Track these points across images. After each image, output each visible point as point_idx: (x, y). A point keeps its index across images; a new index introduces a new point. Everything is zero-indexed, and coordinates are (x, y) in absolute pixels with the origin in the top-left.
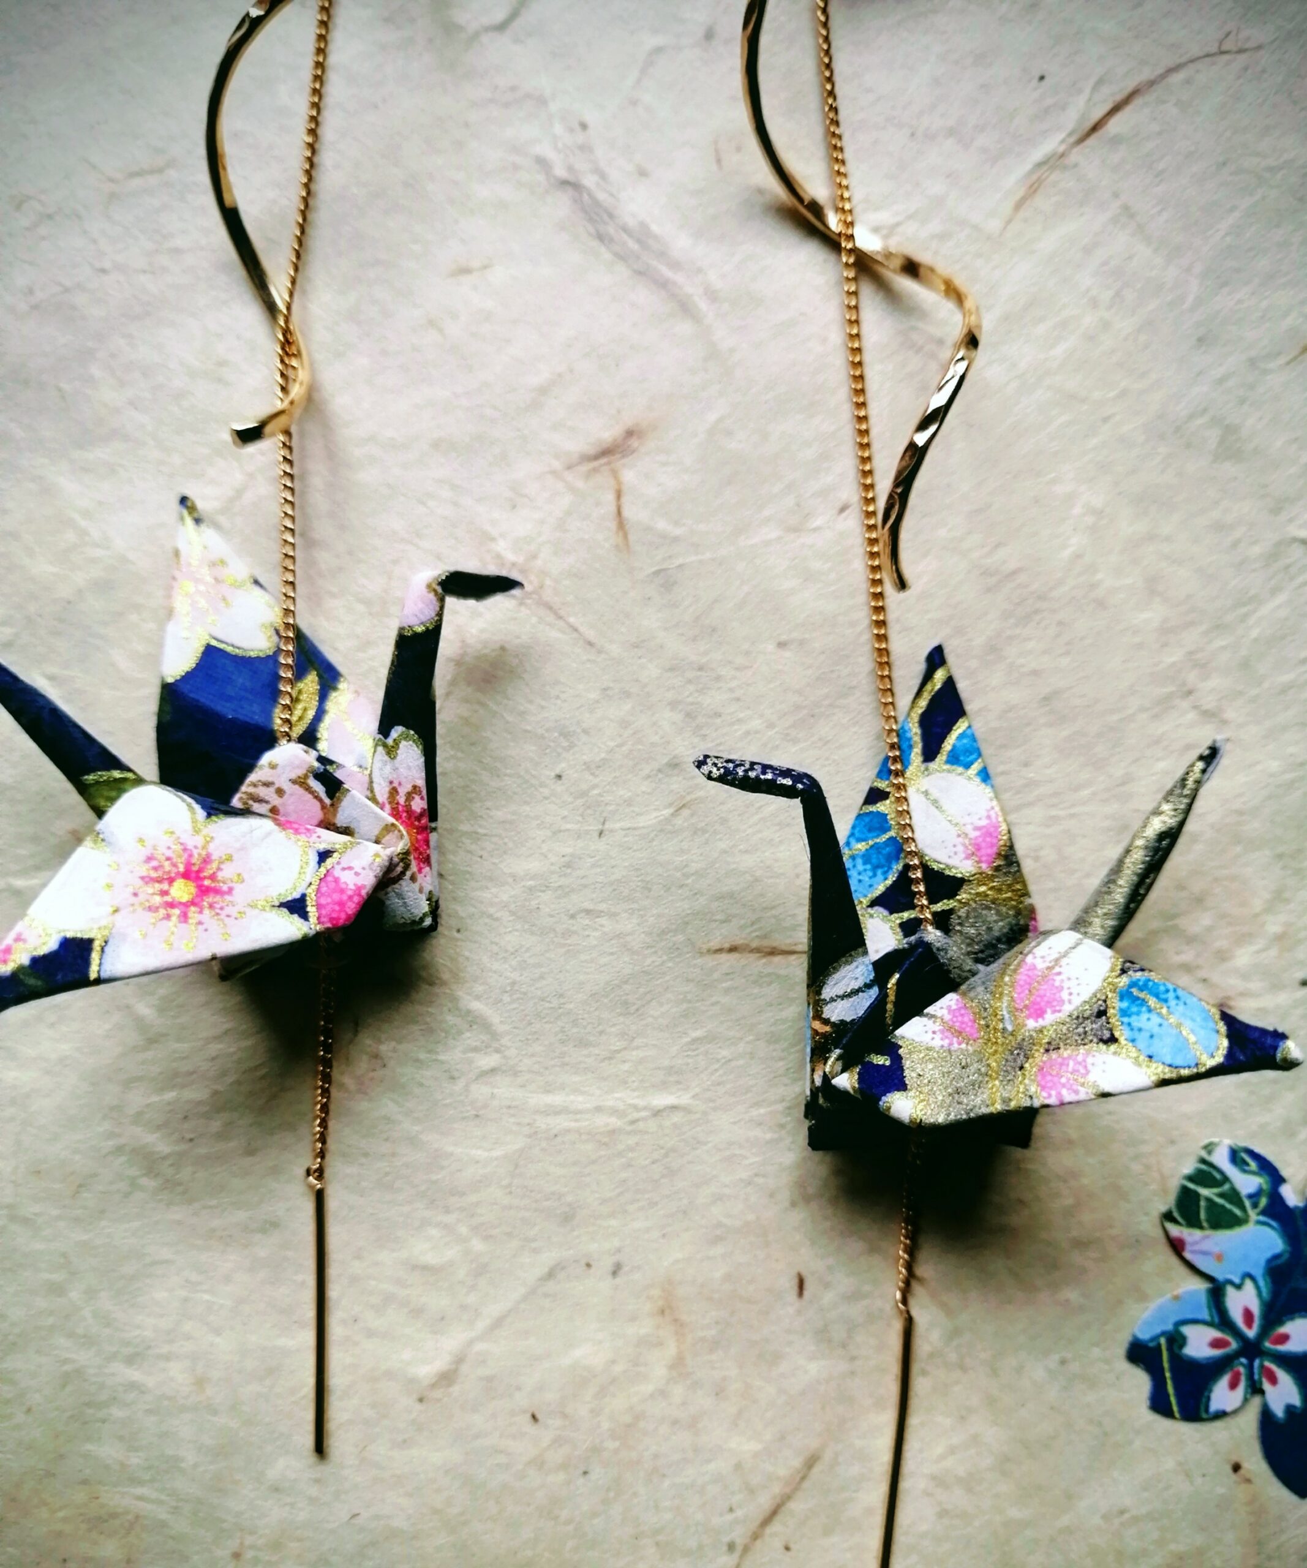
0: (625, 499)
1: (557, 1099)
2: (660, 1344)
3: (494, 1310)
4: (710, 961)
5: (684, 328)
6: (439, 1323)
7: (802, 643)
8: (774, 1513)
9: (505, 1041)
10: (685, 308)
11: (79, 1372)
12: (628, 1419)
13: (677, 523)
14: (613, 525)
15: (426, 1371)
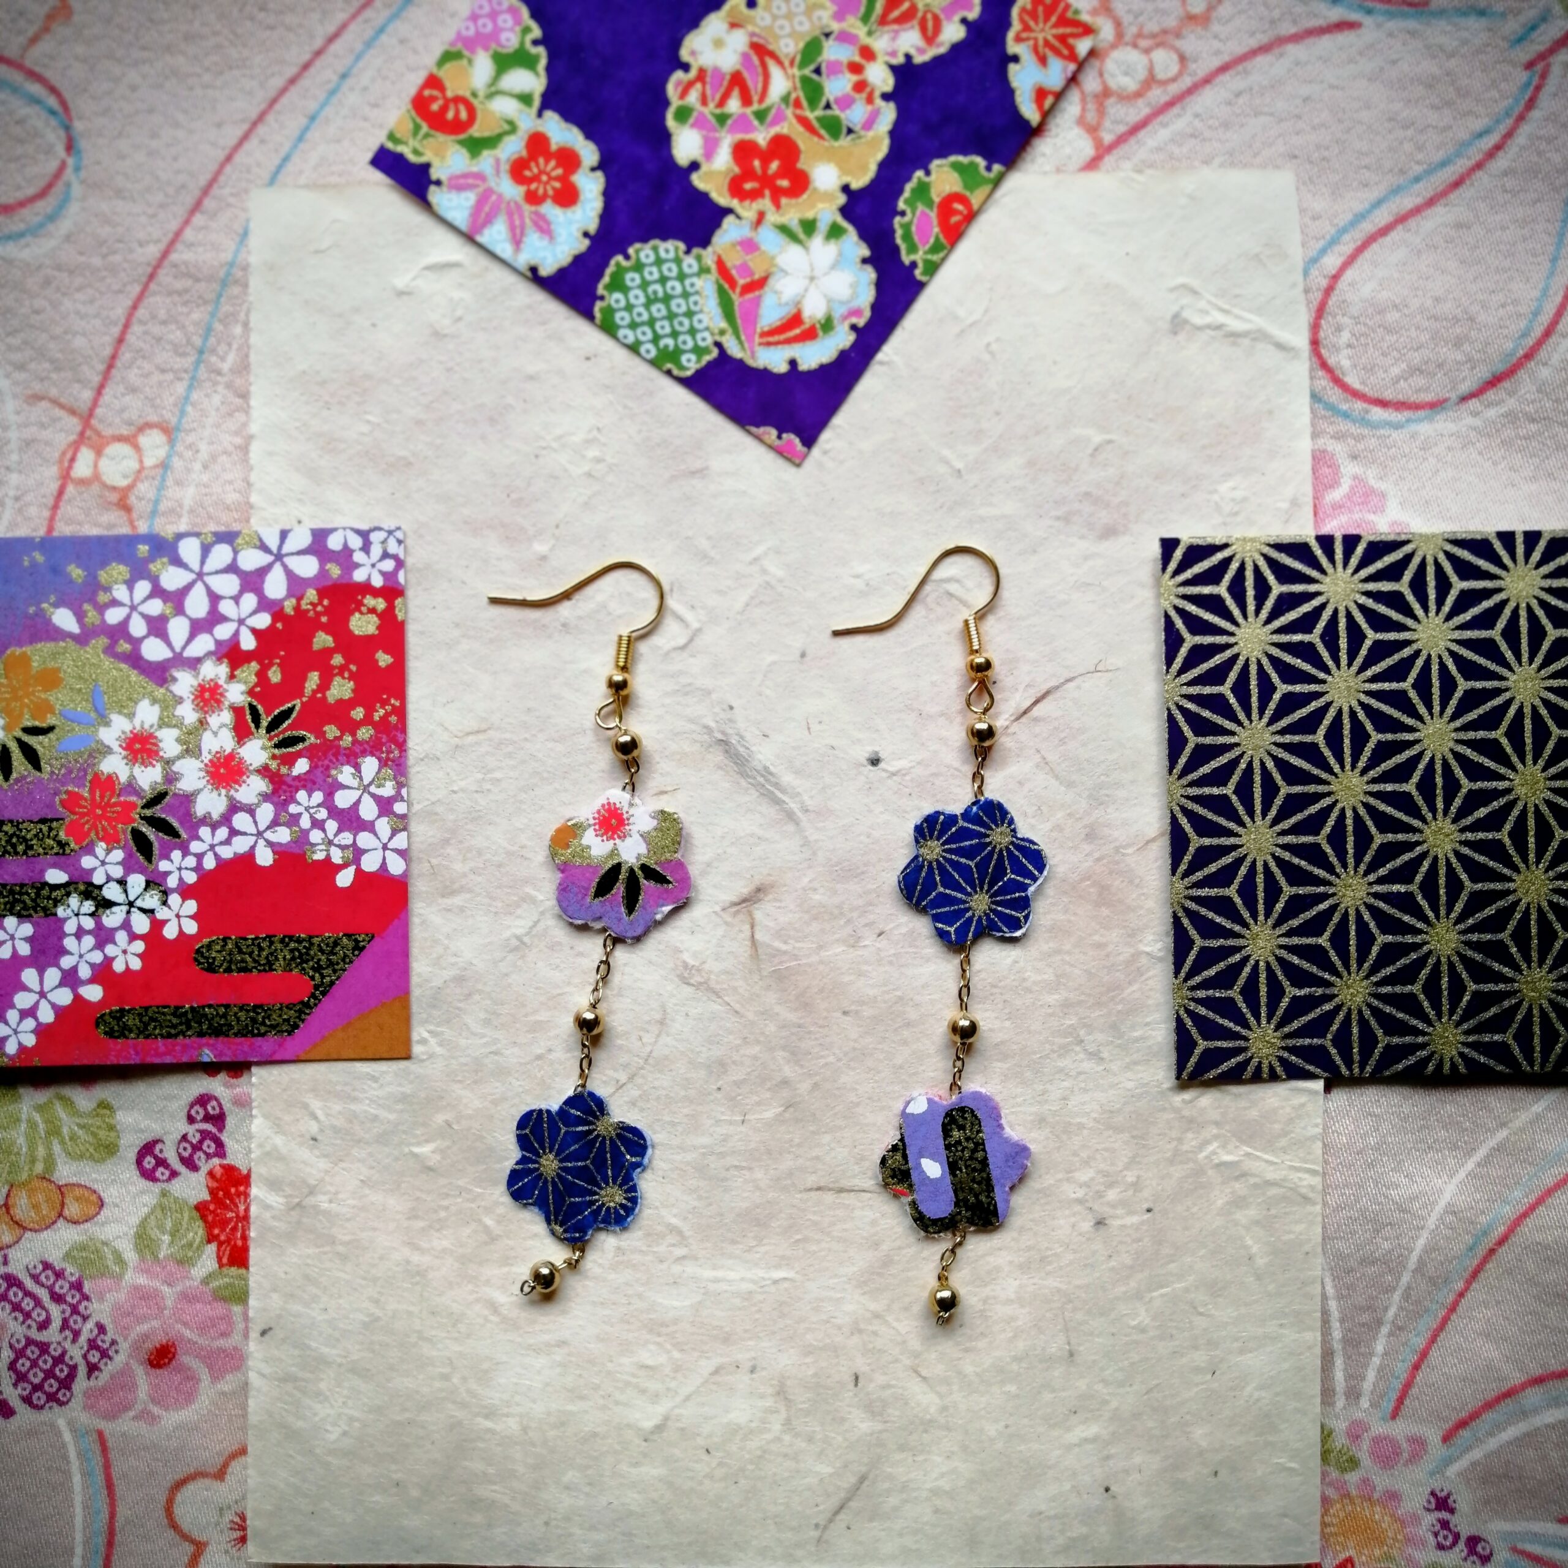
0: (757, 928)
1: (719, 1274)
2: (777, 1412)
3: (685, 1391)
4: (805, 1196)
5: (791, 828)
6: (656, 1398)
7: (857, 1012)
8: (841, 1507)
9: (690, 1241)
10: (790, 816)
11: (460, 1423)
12: (759, 1453)
13: (785, 943)
14: (748, 943)
15: (648, 1424)
